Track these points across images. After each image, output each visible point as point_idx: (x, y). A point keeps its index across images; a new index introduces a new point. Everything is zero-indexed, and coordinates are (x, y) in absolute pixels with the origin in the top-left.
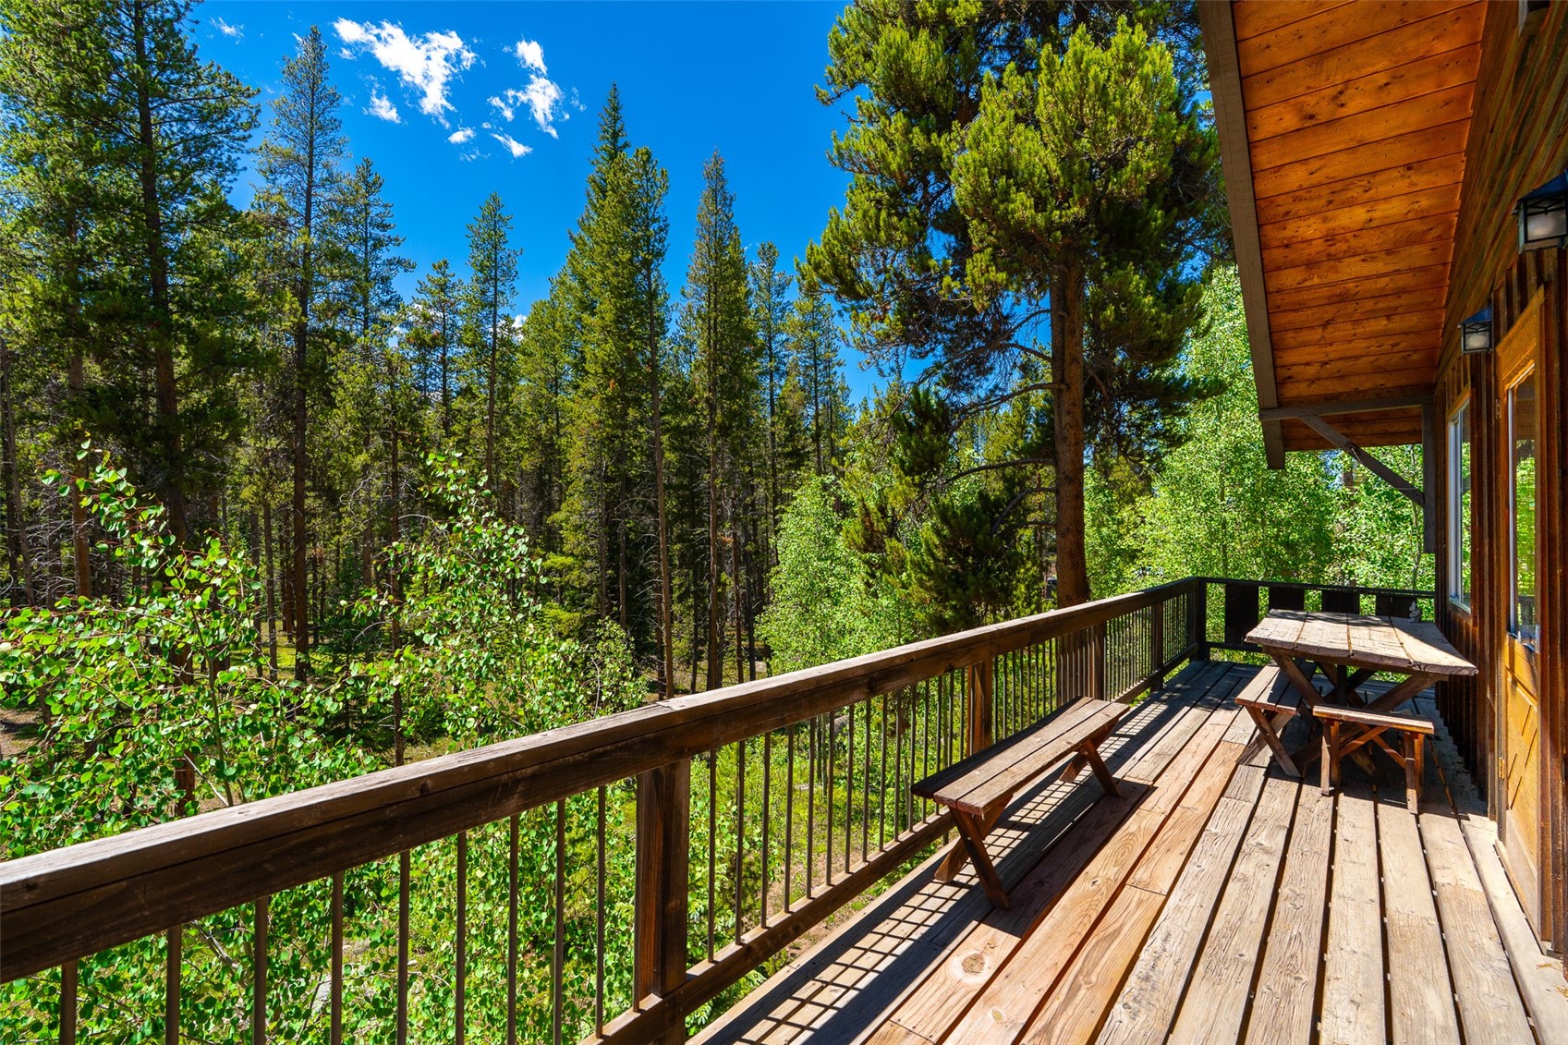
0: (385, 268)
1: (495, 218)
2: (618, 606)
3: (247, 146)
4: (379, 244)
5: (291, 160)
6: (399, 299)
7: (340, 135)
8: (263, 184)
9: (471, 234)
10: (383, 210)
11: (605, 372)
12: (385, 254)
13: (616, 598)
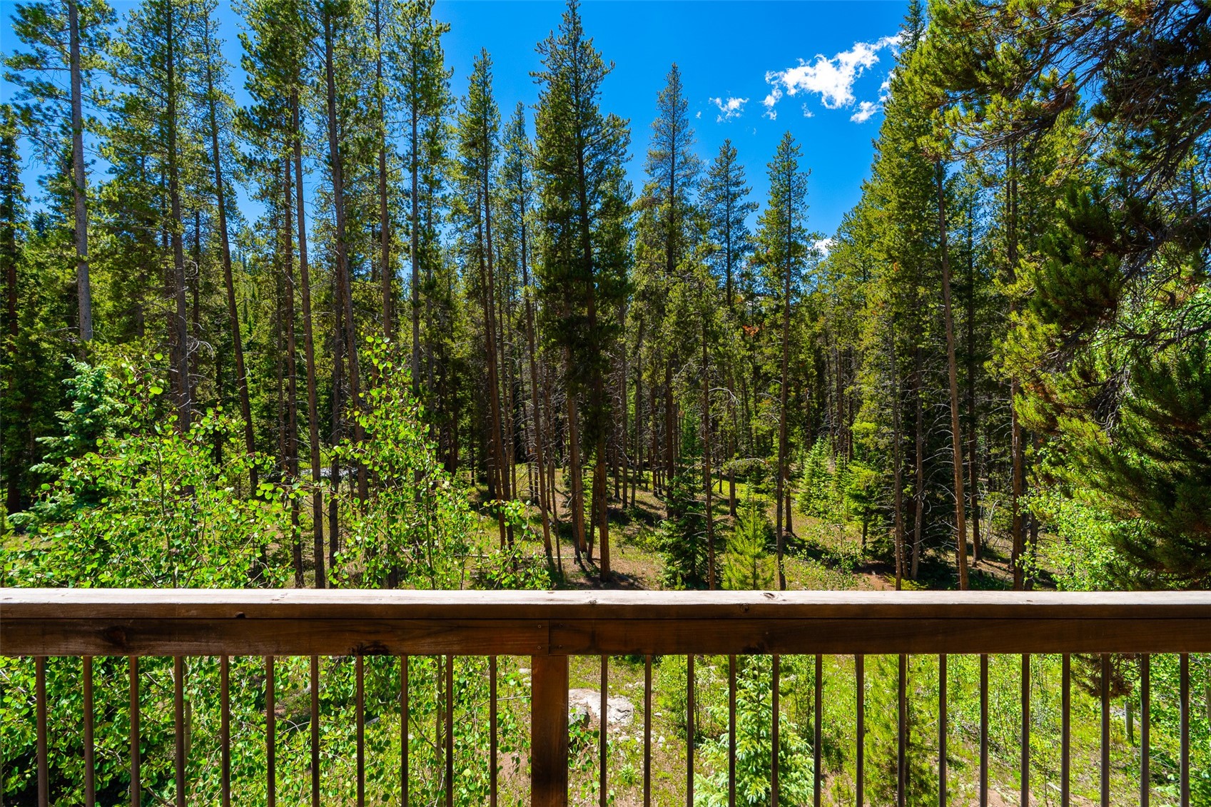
0: (740, 213)
1: (787, 149)
2: (914, 469)
3: (626, 157)
4: (735, 196)
5: (662, 157)
6: (748, 232)
7: (688, 129)
8: (647, 178)
9: (770, 170)
10: (737, 172)
11: (890, 256)
12: (739, 203)
13: (914, 462)
